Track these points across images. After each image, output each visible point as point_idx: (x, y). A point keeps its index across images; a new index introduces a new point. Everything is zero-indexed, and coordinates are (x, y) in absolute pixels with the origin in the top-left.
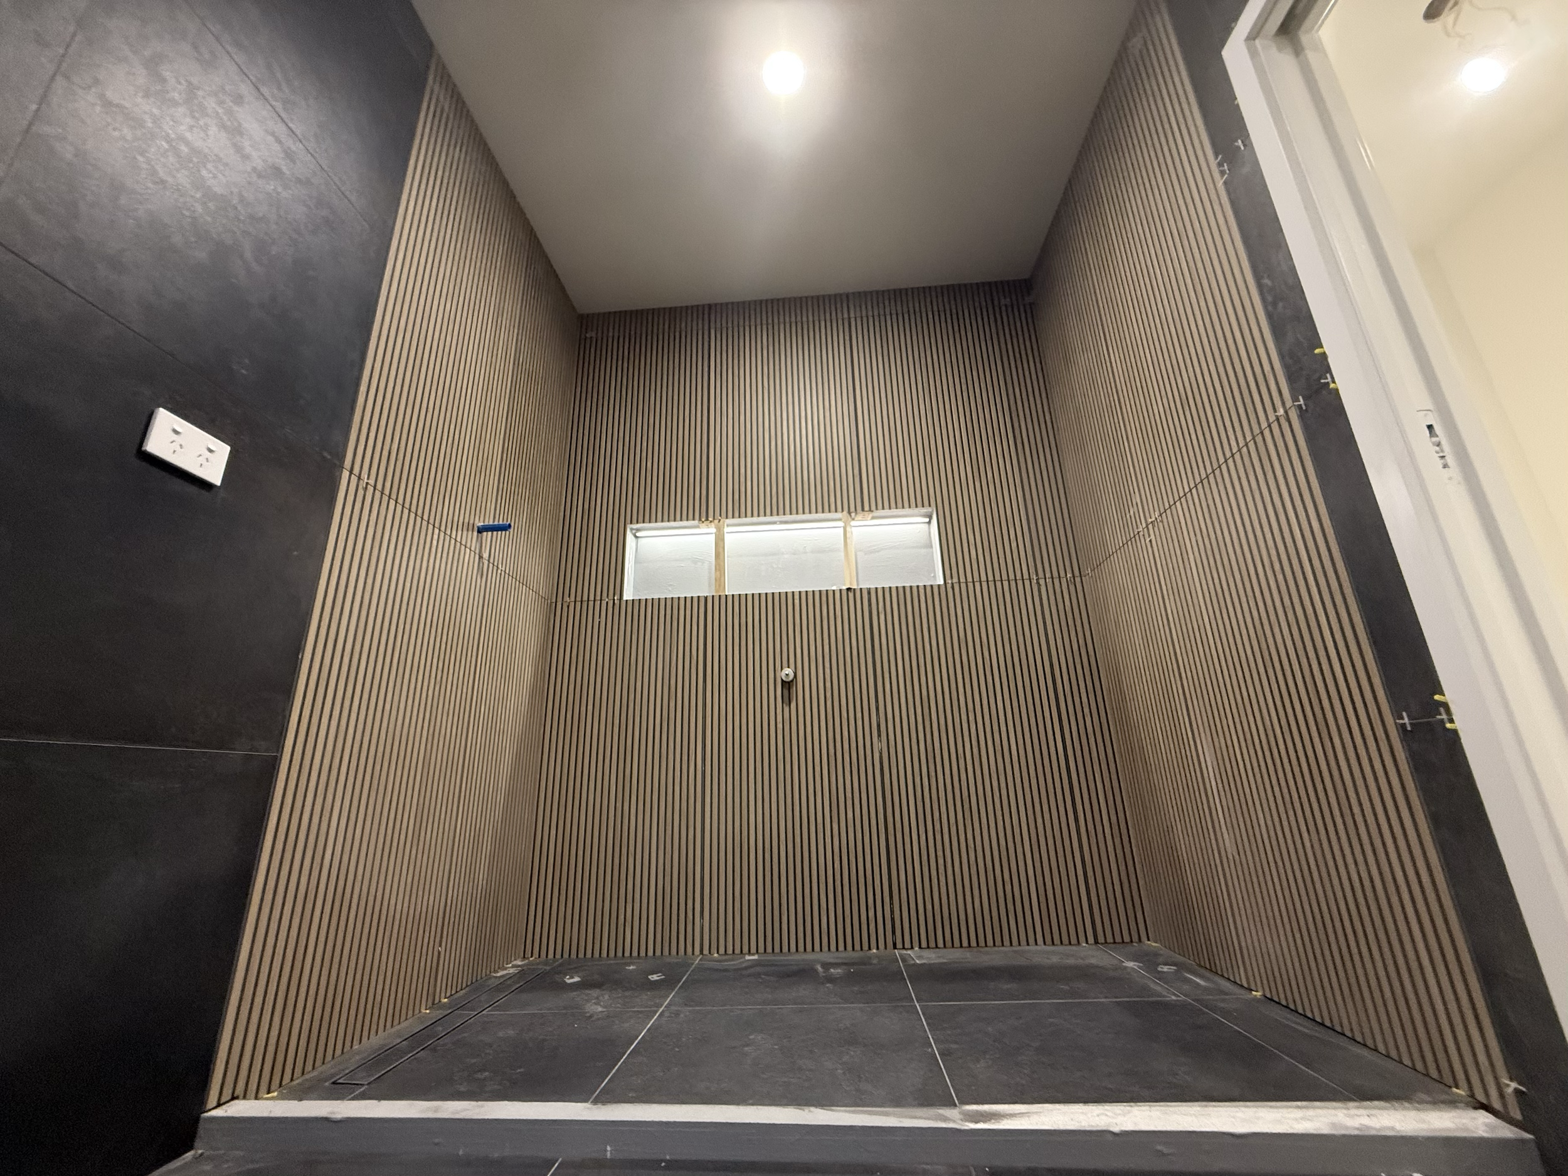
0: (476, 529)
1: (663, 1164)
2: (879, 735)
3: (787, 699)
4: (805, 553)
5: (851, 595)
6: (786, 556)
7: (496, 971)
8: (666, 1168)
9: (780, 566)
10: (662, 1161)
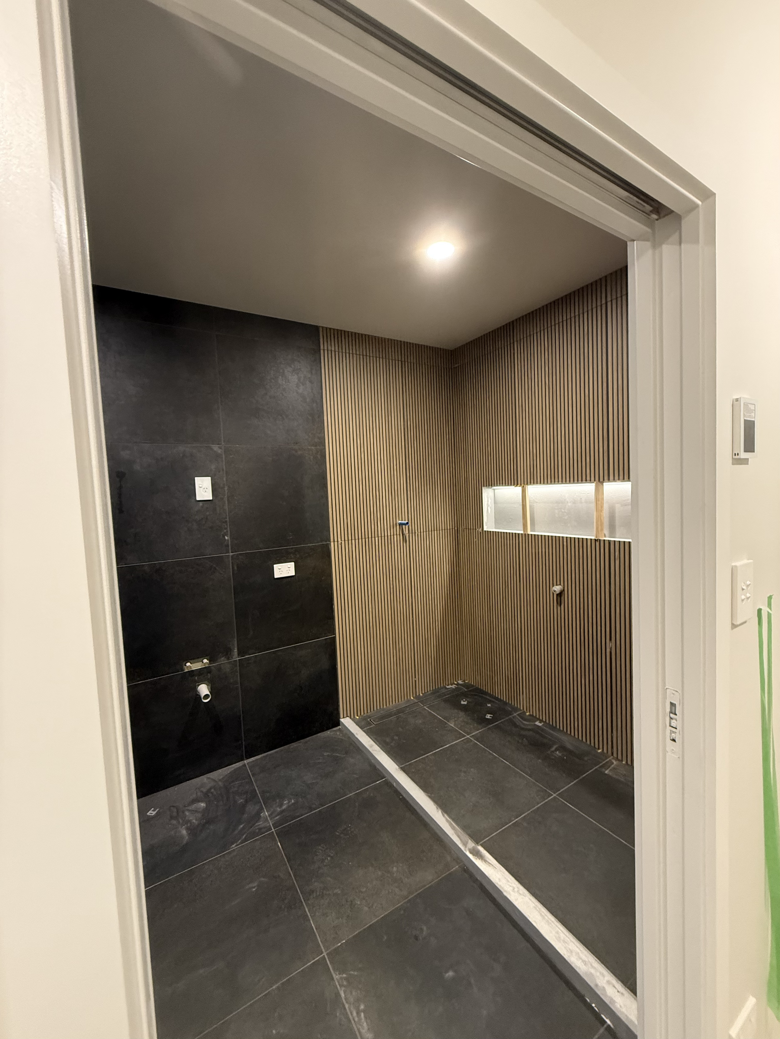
0: (398, 525)
1: (401, 797)
2: (610, 639)
3: (559, 603)
4: (581, 502)
5: (598, 543)
6: (569, 504)
7: (448, 685)
8: (400, 799)
9: (566, 511)
10: (402, 795)
